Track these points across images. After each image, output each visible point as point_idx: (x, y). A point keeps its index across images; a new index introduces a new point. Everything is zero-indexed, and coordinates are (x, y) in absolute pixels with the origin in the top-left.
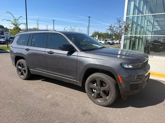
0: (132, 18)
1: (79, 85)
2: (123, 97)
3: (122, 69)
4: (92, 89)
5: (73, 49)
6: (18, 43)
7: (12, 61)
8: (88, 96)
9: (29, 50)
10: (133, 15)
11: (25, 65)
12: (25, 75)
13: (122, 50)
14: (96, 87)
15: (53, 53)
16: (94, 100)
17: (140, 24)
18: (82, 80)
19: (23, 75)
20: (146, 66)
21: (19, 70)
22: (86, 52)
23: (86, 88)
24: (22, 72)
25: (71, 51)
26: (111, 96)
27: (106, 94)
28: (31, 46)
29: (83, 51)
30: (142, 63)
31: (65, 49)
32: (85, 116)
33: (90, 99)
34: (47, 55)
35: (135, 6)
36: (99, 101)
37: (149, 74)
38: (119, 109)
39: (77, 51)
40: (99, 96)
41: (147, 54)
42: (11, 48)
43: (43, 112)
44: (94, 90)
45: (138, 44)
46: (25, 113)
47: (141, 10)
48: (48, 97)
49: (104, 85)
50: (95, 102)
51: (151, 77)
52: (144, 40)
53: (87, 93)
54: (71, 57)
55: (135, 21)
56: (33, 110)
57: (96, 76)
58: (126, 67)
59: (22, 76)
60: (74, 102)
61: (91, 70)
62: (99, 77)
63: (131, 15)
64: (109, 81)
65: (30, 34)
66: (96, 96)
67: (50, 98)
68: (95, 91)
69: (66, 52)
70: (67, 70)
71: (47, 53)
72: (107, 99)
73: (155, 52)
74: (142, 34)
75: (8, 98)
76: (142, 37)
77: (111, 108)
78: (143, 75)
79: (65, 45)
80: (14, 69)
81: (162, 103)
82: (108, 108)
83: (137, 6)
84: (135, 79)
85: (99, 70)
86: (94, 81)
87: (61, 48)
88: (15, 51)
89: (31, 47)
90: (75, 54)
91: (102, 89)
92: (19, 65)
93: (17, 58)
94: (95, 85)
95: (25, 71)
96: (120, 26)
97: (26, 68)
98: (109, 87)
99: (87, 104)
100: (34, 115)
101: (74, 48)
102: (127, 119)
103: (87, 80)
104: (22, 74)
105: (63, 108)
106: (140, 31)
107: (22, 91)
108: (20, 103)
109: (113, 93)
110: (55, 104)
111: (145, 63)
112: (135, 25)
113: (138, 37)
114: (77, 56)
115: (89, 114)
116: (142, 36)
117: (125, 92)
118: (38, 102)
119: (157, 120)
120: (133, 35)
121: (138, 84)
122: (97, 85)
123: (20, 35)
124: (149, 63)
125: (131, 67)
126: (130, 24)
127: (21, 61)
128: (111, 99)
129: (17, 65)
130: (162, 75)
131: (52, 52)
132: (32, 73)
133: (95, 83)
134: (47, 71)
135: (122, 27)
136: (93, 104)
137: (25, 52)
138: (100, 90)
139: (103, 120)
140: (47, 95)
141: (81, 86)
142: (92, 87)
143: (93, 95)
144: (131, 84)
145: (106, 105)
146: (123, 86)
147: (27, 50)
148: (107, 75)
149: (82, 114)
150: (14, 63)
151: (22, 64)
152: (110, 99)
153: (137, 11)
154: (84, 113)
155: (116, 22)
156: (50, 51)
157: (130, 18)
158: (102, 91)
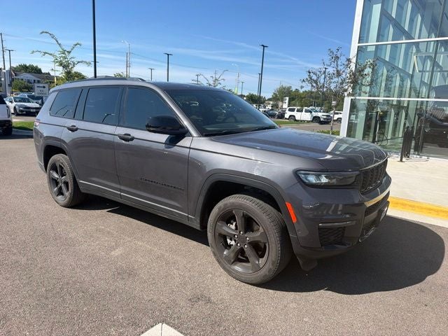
0: (373, 49)
1: (195, 227)
2: (301, 262)
4: (224, 237)
5: (181, 130)
6: (54, 112)
7: (39, 157)
8: (215, 255)
9: (77, 129)
10: (377, 41)
11: (67, 169)
12: (67, 194)
14: (234, 233)
15: (132, 139)
16: (228, 266)
18: (199, 214)
19: (62, 194)
21: (54, 182)
22: (212, 138)
23: (210, 235)
24: (61, 187)
25: (177, 134)
26: (270, 258)
27: (260, 253)
28: (83, 119)
29: (206, 136)
31: (158, 129)
32: (196, 306)
33: (219, 262)
34: (120, 145)
35: (384, 14)
36: (238, 268)
38: (291, 296)
39: (191, 135)
40: (240, 257)
42: (37, 124)
44: (229, 241)
46: (46, 291)
47: (406, 28)
48: (113, 253)
49: (256, 227)
50: (229, 272)
52: (412, 113)
53: (212, 247)
54: (175, 149)
55: (387, 59)
56: (68, 284)
57: (233, 203)
59: (60, 197)
60: (178, 269)
61: (224, 186)
62: (240, 207)
63: (372, 42)
64: (264, 217)
65: (82, 89)
66: (232, 255)
67: (117, 257)
68: (233, 243)
69: (163, 138)
71: (117, 140)
72: (258, 265)
73: (441, 146)
74: (407, 95)
75: (15, 251)
76: (405, 105)
77: (270, 291)
78: (361, 204)
79: (158, 119)
80: (42, 178)
81: (418, 285)
82: (261, 290)
85: (245, 188)
86: (228, 218)
87: (147, 126)
88: (46, 131)
89: (83, 122)
90: (185, 142)
91: (250, 237)
92: (54, 168)
93: (50, 150)
94: (233, 227)
95: (66, 184)
96: (337, 71)
97: (68, 178)
98: (265, 233)
99: (210, 275)
100: (68, 297)
102: (306, 322)
103: (212, 212)
104: (60, 193)
105: (145, 282)
106: (401, 87)
107: (53, 235)
108: (40, 266)
109: (274, 250)
110: (128, 273)
112: (384, 71)
113: (395, 103)
114: (190, 148)
115: (209, 301)
116: (409, 101)
117: (305, 247)
118: (84, 263)
119: (388, 330)
120: (379, 97)
121: (344, 228)
122: (236, 226)
123: (60, 91)
126: (365, 67)
127: (58, 158)
128: (269, 266)
129: (48, 168)
130: (438, 211)
131: (130, 135)
132: (83, 191)
133: (232, 221)
134: (118, 186)
135: (344, 76)
136: (225, 277)
137: (67, 136)
138: (243, 241)
139: (240, 321)
140: (113, 248)
141: (199, 229)
142: (223, 233)
143: (225, 253)
144: (320, 229)
145: (258, 280)
146: (300, 232)
147: (73, 129)
148: (261, 202)
149: (190, 299)
150: (43, 164)
151: (60, 166)
152: (266, 265)
153: (391, 30)
154: (195, 299)
155: (327, 59)
156: (125, 134)
157: (369, 49)
158: (249, 243)
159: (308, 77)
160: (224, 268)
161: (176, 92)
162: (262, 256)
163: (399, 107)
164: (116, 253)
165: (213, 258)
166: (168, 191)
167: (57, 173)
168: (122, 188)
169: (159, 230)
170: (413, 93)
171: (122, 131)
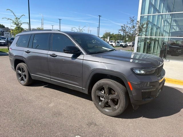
0: (146, 17)
1: (85, 93)
2: (133, 106)
3: (134, 75)
4: (99, 97)
5: (79, 52)
6: (18, 44)
7: (12, 64)
8: (95, 104)
9: (30, 52)
10: (148, 14)
11: (25, 69)
12: (26, 80)
13: (135, 54)
14: (104, 95)
15: (56, 56)
16: (101, 109)
18: (88, 87)
19: (23, 80)
20: (160, 72)
21: (20, 75)
22: (92, 55)
23: (93, 96)
24: (22, 77)
25: (77, 53)
26: (121, 105)
27: (115, 103)
28: (32, 48)
29: (90, 54)
30: (156, 68)
31: (69, 52)
32: (91, 127)
33: (97, 108)
34: (50, 58)
35: (150, 3)
36: (107, 110)
37: (164, 80)
38: (129, 120)
39: (83, 54)
40: (107, 105)
41: (164, 58)
42: (11, 50)
43: (44, 122)
44: (101, 98)
45: (154, 47)
46: (23, 124)
47: (158, 9)
48: (50, 105)
49: (113, 92)
50: (102, 112)
51: (166, 84)
52: (160, 42)
53: (94, 101)
54: (76, 60)
55: (151, 21)
56: (33, 120)
57: (104, 83)
58: (138, 72)
59: (22, 82)
60: (79, 111)
61: (99, 75)
62: (107, 84)
63: (146, 14)
64: (118, 88)
65: (31, 34)
66: (103, 104)
67: (52, 107)
68: (103, 99)
69: (71, 55)
70: (71, 76)
71: (49, 56)
72: (115, 108)
73: (172, 55)
74: (158, 35)
75: (6, 106)
76: (158, 39)
77: (120, 119)
78: (157, 82)
79: (69, 47)
80: (14, 74)
81: (178, 113)
82: (116, 119)
83: (153, 3)
84: (148, 86)
85: (108, 76)
86: (101, 88)
87: (64, 50)
88: (15, 53)
89: (32, 49)
90: (81, 57)
91: (111, 97)
92: (19, 69)
93: (17, 61)
94: (103, 92)
95: (25, 76)
96: (133, 26)
97: (26, 73)
98: (118, 95)
99: (93, 113)
100: (34, 126)
101: (79, 50)
103: (93, 87)
104: (22, 79)
105: (66, 118)
106: (156, 32)
107: (22, 98)
108: (18, 112)
109: (123, 102)
110: (58, 114)
111: (159, 68)
112: (150, 26)
113: (154, 39)
114: (83, 60)
115: (96, 125)
116: (159, 38)
117: (135, 100)
118: (39, 111)
119: (171, 133)
120: (148, 36)
121: (151, 92)
123: (20, 35)
124: (164, 68)
125: (143, 72)
126: (144, 24)
127: (21, 65)
128: (120, 108)
129: (16, 69)
130: (179, 82)
131: (55, 54)
132: (33, 79)
133: (102, 90)
134: (50, 76)
135: (136, 28)
136: (100, 114)
137: (25, 55)
138: (108, 98)
139: (110, 133)
140: (49, 103)
141: (87, 94)
142: (99, 95)
143: (100, 104)
144: (142, 92)
145: (115, 115)
146: (133, 93)
147: (28, 52)
148: (116, 82)
149: (87, 125)
150: (14, 67)
151: (22, 68)
152: (119, 108)
153: (152, 9)
154: (90, 124)
155: (129, 21)
156: (53, 54)
157: (145, 17)
158: (111, 99)
159: (121, 28)
160: (100, 110)
161: (74, 35)
162: (117, 105)
163: (155, 40)
164: (51, 105)
165: (94, 106)
166: (73, 78)
167: (20, 71)
168: (51, 77)
169: (68, 94)
170: (160, 35)
171: (51, 53)
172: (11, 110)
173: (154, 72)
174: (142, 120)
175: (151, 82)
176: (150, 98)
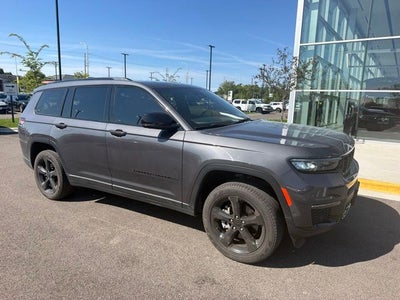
0: (313, 48)
1: (188, 213)
2: (294, 240)
3: (293, 173)
4: (219, 222)
5: (173, 125)
6: (39, 110)
7: (25, 153)
8: (211, 238)
9: (66, 127)
10: (316, 42)
11: (56, 164)
12: (57, 188)
13: (290, 127)
14: (230, 218)
15: (125, 134)
16: (224, 248)
17: (332, 63)
18: (194, 201)
19: (51, 188)
20: (348, 165)
21: (42, 177)
22: (204, 131)
23: (205, 220)
24: (49, 182)
25: (169, 128)
26: (267, 239)
27: (254, 235)
28: (71, 117)
29: (197, 129)
30: (340, 159)
31: (153, 125)
32: (203, 288)
33: (216, 245)
34: (110, 139)
35: (320, 19)
36: (237, 250)
37: (358, 183)
38: (286, 271)
39: (183, 130)
40: (236, 239)
41: (352, 135)
42: (22, 122)
43: (100, 279)
44: (224, 225)
45: (330, 111)
47: (336, 30)
48: (111, 242)
49: (249, 211)
50: (226, 254)
51: (361, 192)
52: (342, 101)
53: (208, 231)
54: (168, 143)
55: (322, 57)
56: (75, 275)
57: (229, 190)
58: (303, 166)
59: (48, 191)
61: (218, 174)
62: (236, 193)
63: (312, 42)
64: (261, 202)
65: (69, 88)
66: (228, 238)
67: (117, 245)
68: (228, 226)
69: (156, 132)
70: (157, 177)
71: (109, 135)
72: (255, 245)
73: (369, 130)
74: (338, 87)
76: (337, 96)
78: (344, 186)
79: (152, 116)
80: (30, 175)
81: (389, 254)
82: (258, 268)
83: (326, 19)
84: (324, 195)
85: (236, 175)
86: (223, 203)
87: (143, 122)
88: (32, 130)
89: (71, 120)
90: (178, 136)
91: (245, 220)
92: (42, 163)
93: (37, 147)
94: (228, 212)
95: (55, 178)
96: (285, 68)
97: (57, 172)
98: (261, 218)
99: (208, 258)
100: (79, 288)
101: (174, 122)
102: (305, 295)
103: (206, 201)
104: (48, 186)
106: (333, 81)
107: (49, 228)
108: (43, 259)
109: (271, 231)
110: (131, 260)
111: (346, 157)
112: (320, 67)
113: (329, 94)
114: (183, 141)
115: (214, 282)
116: (340, 92)
117: (298, 227)
118: (87, 254)
120: (317, 89)
121: (330, 209)
122: (231, 211)
123: (44, 90)
124: (355, 157)
125: (313, 166)
126: (309, 64)
127: (46, 154)
128: (266, 246)
129: (35, 164)
131: (122, 131)
132: (72, 184)
133: (226, 207)
134: (109, 179)
135: (291, 71)
136: (222, 259)
137: (55, 134)
138: (237, 224)
140: (110, 238)
141: (193, 215)
142: (218, 218)
143: (221, 236)
144: (313, 210)
145: (255, 260)
146: (294, 213)
147: (61, 127)
148: (255, 188)
149: (196, 282)
150: (29, 160)
151: (48, 161)
152: (263, 245)
154: (201, 281)
155: (277, 58)
156: (117, 130)
157: (309, 49)
158: (244, 226)
159: (260, 73)
160: (221, 251)
161: (165, 90)
162: (258, 238)
163: (332, 97)
164: (114, 241)
165: (209, 242)
166: (162, 181)
167: (44, 167)
168: (114, 180)
169: (149, 217)
171: (113, 127)
172: (27, 253)
173: (335, 166)
174: (313, 271)
175: (330, 189)
176: (329, 222)
